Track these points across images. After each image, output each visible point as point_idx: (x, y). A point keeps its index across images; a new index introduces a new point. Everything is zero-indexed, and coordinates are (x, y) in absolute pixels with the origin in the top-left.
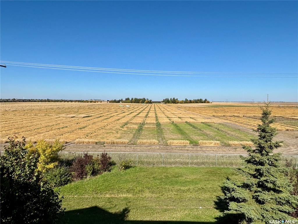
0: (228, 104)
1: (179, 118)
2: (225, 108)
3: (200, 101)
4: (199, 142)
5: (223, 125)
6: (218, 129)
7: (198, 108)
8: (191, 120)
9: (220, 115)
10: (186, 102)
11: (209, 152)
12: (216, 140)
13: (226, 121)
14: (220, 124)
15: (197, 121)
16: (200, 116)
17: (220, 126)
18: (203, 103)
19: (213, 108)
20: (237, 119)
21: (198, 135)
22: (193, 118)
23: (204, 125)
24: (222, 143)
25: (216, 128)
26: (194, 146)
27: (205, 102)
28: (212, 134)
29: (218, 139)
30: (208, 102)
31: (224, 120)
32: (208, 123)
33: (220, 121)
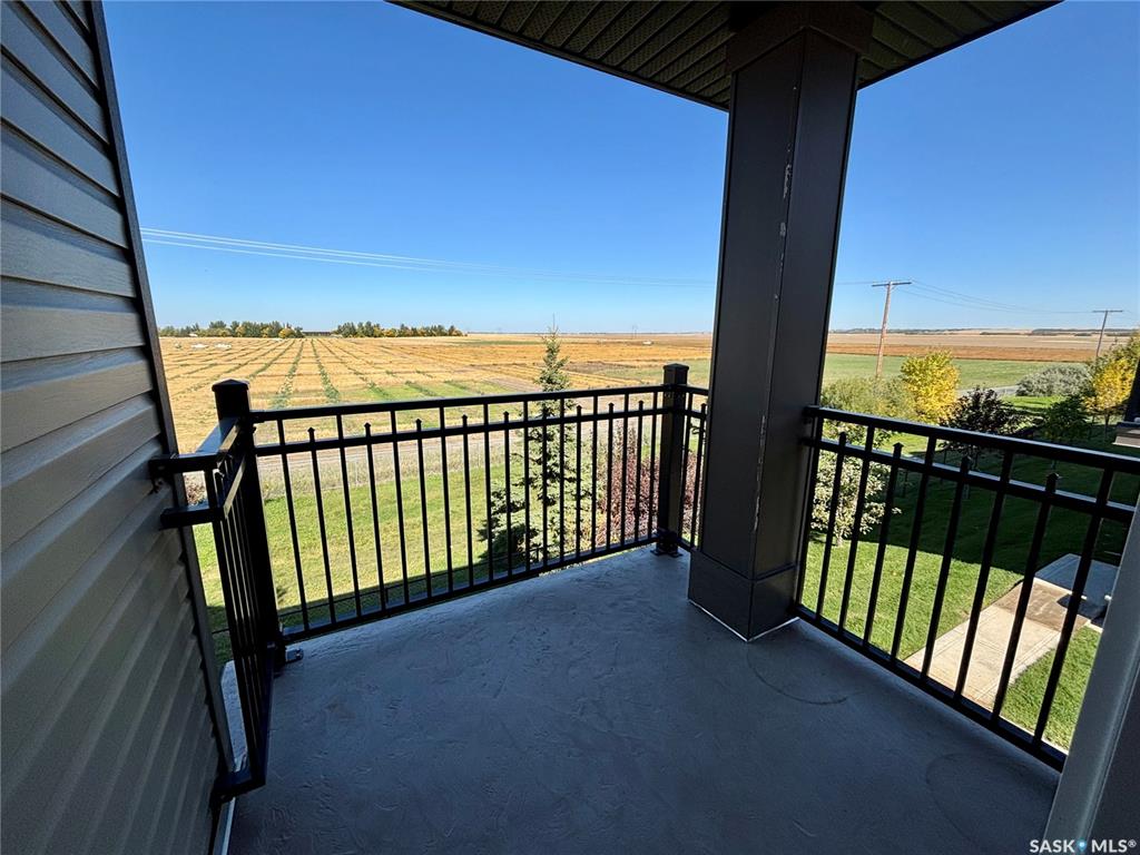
0: (503, 337)
1: (388, 373)
2: (496, 347)
3: (439, 332)
5: (492, 384)
7: (433, 347)
8: (421, 379)
9: (486, 363)
10: (403, 333)
13: (499, 376)
14: (486, 383)
15: (434, 379)
16: (442, 366)
17: (487, 387)
18: (445, 335)
19: (470, 349)
20: (521, 370)
22: (423, 373)
23: (451, 387)
25: (479, 392)
27: (450, 335)
30: (459, 334)
31: (494, 374)
32: (461, 382)
33: (487, 376)
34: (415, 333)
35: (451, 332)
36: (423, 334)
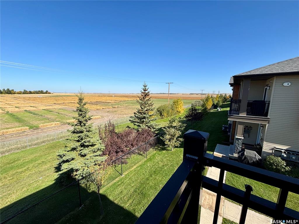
0: (67, 94)
2: (64, 97)
3: (42, 92)
4: (40, 125)
5: (62, 109)
6: (58, 113)
7: (39, 98)
8: (32, 109)
9: (60, 102)
10: (25, 92)
11: (50, 132)
12: (56, 122)
13: (65, 107)
15: (38, 109)
16: (42, 104)
17: (60, 110)
18: (44, 93)
19: (54, 98)
21: (39, 120)
22: (33, 107)
23: (45, 111)
24: (62, 123)
25: (57, 113)
26: (34, 130)
28: (53, 117)
29: (58, 120)
30: (50, 93)
31: (63, 106)
32: (50, 109)
33: (60, 107)
34: (30, 93)
35: (47, 92)
36: (34, 93)
